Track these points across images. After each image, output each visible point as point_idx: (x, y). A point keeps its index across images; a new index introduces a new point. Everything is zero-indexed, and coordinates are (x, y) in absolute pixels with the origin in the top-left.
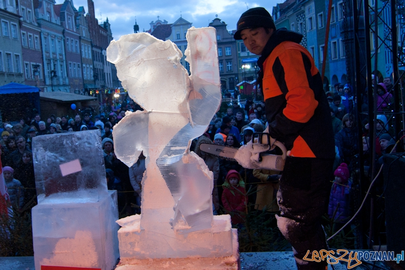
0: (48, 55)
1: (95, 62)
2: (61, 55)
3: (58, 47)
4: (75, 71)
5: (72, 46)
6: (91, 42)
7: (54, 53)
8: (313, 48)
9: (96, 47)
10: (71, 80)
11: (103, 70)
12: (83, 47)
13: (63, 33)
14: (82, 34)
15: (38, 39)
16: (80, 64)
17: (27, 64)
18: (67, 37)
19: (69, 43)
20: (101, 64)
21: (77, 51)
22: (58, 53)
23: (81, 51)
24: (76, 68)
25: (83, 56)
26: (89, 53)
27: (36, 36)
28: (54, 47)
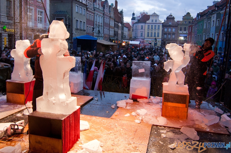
0: (96, 23)
1: (115, 28)
2: (101, 23)
3: (101, 20)
4: (106, 31)
5: (106, 20)
6: (114, 19)
7: (99, 23)
8: (213, 34)
9: (116, 21)
10: (104, 35)
11: (118, 32)
12: (111, 21)
13: (104, 14)
14: (111, 15)
15: (93, 16)
16: (109, 28)
17: (87, 26)
18: (105, 16)
19: (105, 19)
20: (117, 29)
21: (108, 22)
22: (100, 22)
23: (110, 22)
24: (107, 30)
25: (111, 25)
26: (113, 24)
27: (92, 14)
28: (99, 20)
